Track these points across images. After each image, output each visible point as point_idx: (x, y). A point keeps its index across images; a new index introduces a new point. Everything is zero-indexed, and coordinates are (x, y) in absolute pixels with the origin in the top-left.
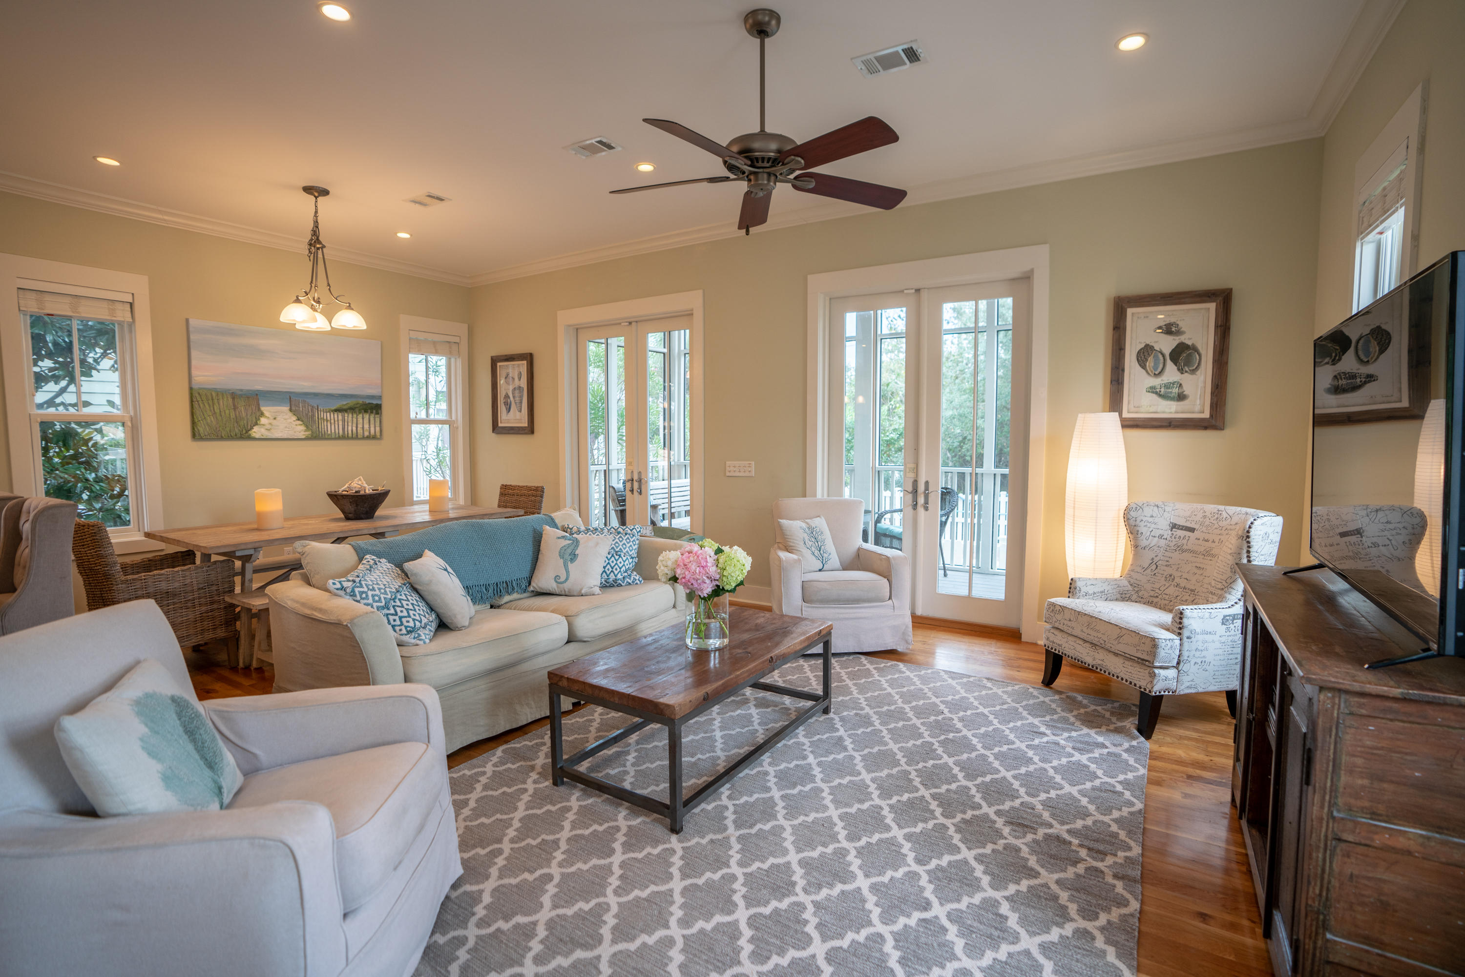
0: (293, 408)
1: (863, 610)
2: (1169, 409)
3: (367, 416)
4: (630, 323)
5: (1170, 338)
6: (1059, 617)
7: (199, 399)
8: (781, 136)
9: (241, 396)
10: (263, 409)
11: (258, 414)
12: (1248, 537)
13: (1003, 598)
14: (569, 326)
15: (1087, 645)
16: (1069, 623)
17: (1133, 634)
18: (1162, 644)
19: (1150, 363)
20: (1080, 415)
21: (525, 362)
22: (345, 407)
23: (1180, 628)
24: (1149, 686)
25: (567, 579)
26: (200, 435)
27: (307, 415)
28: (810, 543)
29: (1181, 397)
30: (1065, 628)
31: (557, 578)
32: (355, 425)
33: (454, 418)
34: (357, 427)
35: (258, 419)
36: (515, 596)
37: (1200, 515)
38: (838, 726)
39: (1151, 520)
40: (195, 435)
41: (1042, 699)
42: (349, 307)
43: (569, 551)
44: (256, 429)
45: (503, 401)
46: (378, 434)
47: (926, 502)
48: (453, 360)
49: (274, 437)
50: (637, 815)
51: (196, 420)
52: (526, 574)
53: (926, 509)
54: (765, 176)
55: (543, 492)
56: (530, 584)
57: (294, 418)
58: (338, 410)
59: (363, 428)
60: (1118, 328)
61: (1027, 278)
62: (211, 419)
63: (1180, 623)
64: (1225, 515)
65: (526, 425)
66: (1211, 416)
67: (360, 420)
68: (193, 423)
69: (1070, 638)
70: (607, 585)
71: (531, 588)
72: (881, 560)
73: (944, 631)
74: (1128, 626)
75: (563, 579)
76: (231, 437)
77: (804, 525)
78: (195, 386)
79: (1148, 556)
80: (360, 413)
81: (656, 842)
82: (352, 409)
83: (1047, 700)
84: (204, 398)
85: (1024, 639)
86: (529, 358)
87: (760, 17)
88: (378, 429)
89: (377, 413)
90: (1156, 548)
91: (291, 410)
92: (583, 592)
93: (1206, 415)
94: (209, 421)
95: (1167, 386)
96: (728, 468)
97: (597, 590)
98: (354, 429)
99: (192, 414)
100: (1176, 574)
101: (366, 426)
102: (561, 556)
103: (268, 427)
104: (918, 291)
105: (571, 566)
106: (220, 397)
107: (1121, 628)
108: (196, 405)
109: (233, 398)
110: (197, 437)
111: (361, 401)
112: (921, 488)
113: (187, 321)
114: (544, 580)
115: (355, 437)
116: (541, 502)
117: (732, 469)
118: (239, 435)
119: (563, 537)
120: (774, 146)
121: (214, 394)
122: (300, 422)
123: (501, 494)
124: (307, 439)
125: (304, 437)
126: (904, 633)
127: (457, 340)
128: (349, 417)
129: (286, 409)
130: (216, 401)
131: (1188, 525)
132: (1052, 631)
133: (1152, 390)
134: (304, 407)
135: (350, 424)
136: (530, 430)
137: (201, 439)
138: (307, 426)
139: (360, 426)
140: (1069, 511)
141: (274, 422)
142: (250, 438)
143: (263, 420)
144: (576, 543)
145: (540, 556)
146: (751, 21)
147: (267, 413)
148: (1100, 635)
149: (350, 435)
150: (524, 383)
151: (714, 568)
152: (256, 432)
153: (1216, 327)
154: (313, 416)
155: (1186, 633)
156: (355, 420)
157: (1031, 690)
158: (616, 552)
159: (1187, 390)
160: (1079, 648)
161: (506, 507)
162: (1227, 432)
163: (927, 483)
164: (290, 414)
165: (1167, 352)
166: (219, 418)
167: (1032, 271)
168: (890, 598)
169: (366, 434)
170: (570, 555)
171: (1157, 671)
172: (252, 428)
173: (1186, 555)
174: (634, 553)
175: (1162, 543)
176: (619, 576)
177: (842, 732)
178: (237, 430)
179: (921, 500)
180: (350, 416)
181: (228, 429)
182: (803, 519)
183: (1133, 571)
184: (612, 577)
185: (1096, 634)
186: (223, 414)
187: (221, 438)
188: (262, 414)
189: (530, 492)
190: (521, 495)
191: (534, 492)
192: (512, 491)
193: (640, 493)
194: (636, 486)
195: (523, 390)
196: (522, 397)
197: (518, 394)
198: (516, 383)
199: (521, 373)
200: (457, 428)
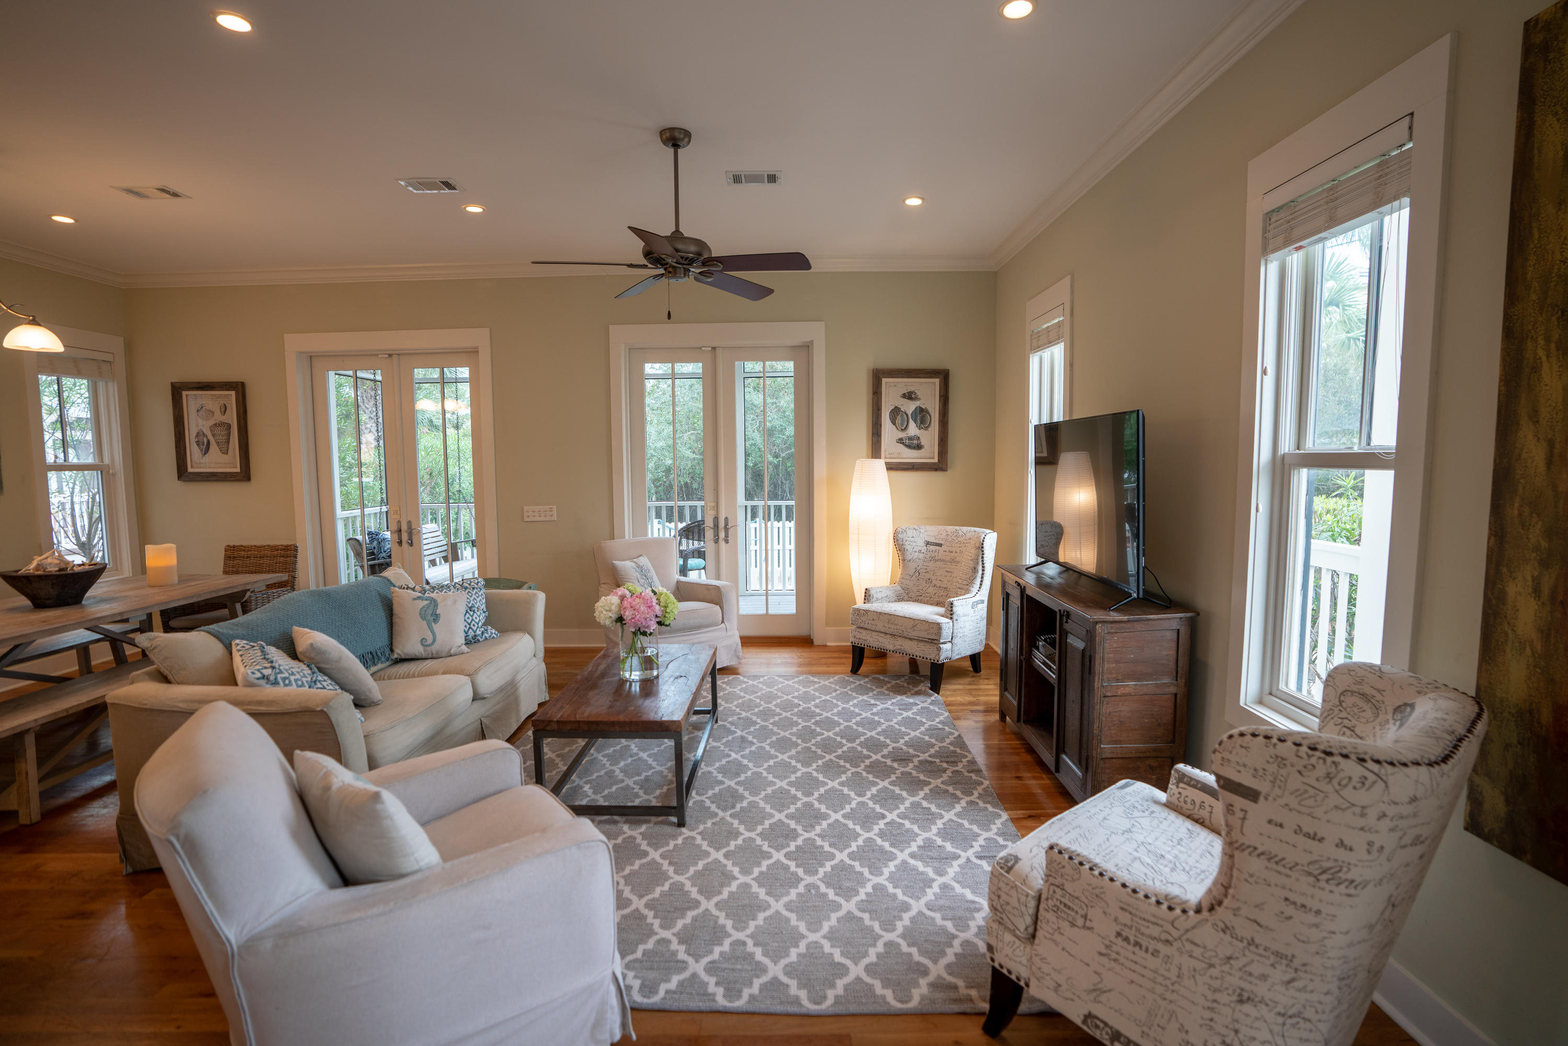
1: (707, 635)
2: (910, 456)
4: (390, 355)
5: (911, 402)
6: (863, 619)
8: (698, 240)
12: (982, 547)
13: (795, 611)
14: (301, 353)
15: (888, 636)
16: (873, 622)
17: (924, 623)
18: (944, 626)
19: (898, 421)
20: (857, 462)
21: (233, 393)
23: (952, 614)
24: (937, 658)
25: (434, 641)
28: (643, 581)
29: (919, 447)
30: (869, 627)
31: (423, 641)
33: (107, 461)
36: (380, 666)
37: (944, 534)
38: (733, 728)
39: (912, 539)
41: (858, 683)
42: (34, 322)
43: (430, 611)
45: (193, 440)
47: (727, 536)
48: (101, 385)
50: (640, 823)
52: (385, 641)
53: (727, 541)
54: (682, 270)
55: (296, 550)
56: (392, 650)
60: (876, 393)
61: (807, 347)
63: (952, 611)
64: (961, 533)
65: (238, 470)
66: (939, 460)
69: (874, 633)
70: (468, 643)
71: (396, 656)
72: (708, 590)
73: (751, 646)
74: (919, 618)
75: (430, 641)
77: (633, 564)
79: (912, 566)
81: (674, 837)
83: (862, 682)
85: (816, 642)
86: (240, 388)
87: (677, 134)
90: (917, 560)
92: (452, 652)
93: (936, 460)
95: (910, 439)
96: (526, 514)
97: (465, 648)
100: (933, 578)
102: (423, 616)
104: (714, 348)
105: (436, 627)
107: (914, 620)
112: (722, 524)
114: (410, 644)
116: (295, 563)
117: (531, 513)
119: (419, 598)
120: (693, 248)
123: (227, 557)
126: (735, 651)
127: (108, 357)
131: (938, 542)
132: (858, 630)
133: (900, 441)
136: (245, 475)
140: (853, 536)
144: (434, 602)
145: (395, 620)
146: (668, 135)
148: (898, 627)
150: (232, 418)
151: (657, 607)
153: (940, 396)
155: (955, 617)
157: (847, 678)
158: (470, 608)
159: (923, 441)
160: (881, 639)
161: (237, 573)
162: (949, 473)
163: (726, 519)
165: (910, 413)
167: (812, 342)
168: (723, 622)
170: (432, 615)
171: (941, 646)
173: (939, 564)
174: (483, 606)
175: (921, 556)
176: (478, 632)
177: (739, 733)
179: (722, 535)
182: (631, 559)
183: (903, 578)
184: (471, 633)
185: (895, 627)
189: (276, 553)
190: (260, 557)
191: (282, 552)
192: (243, 553)
193: (411, 545)
194: (405, 537)
195: (229, 426)
196: (229, 434)
197: (221, 432)
198: (219, 417)
199: (225, 405)
200: (114, 475)
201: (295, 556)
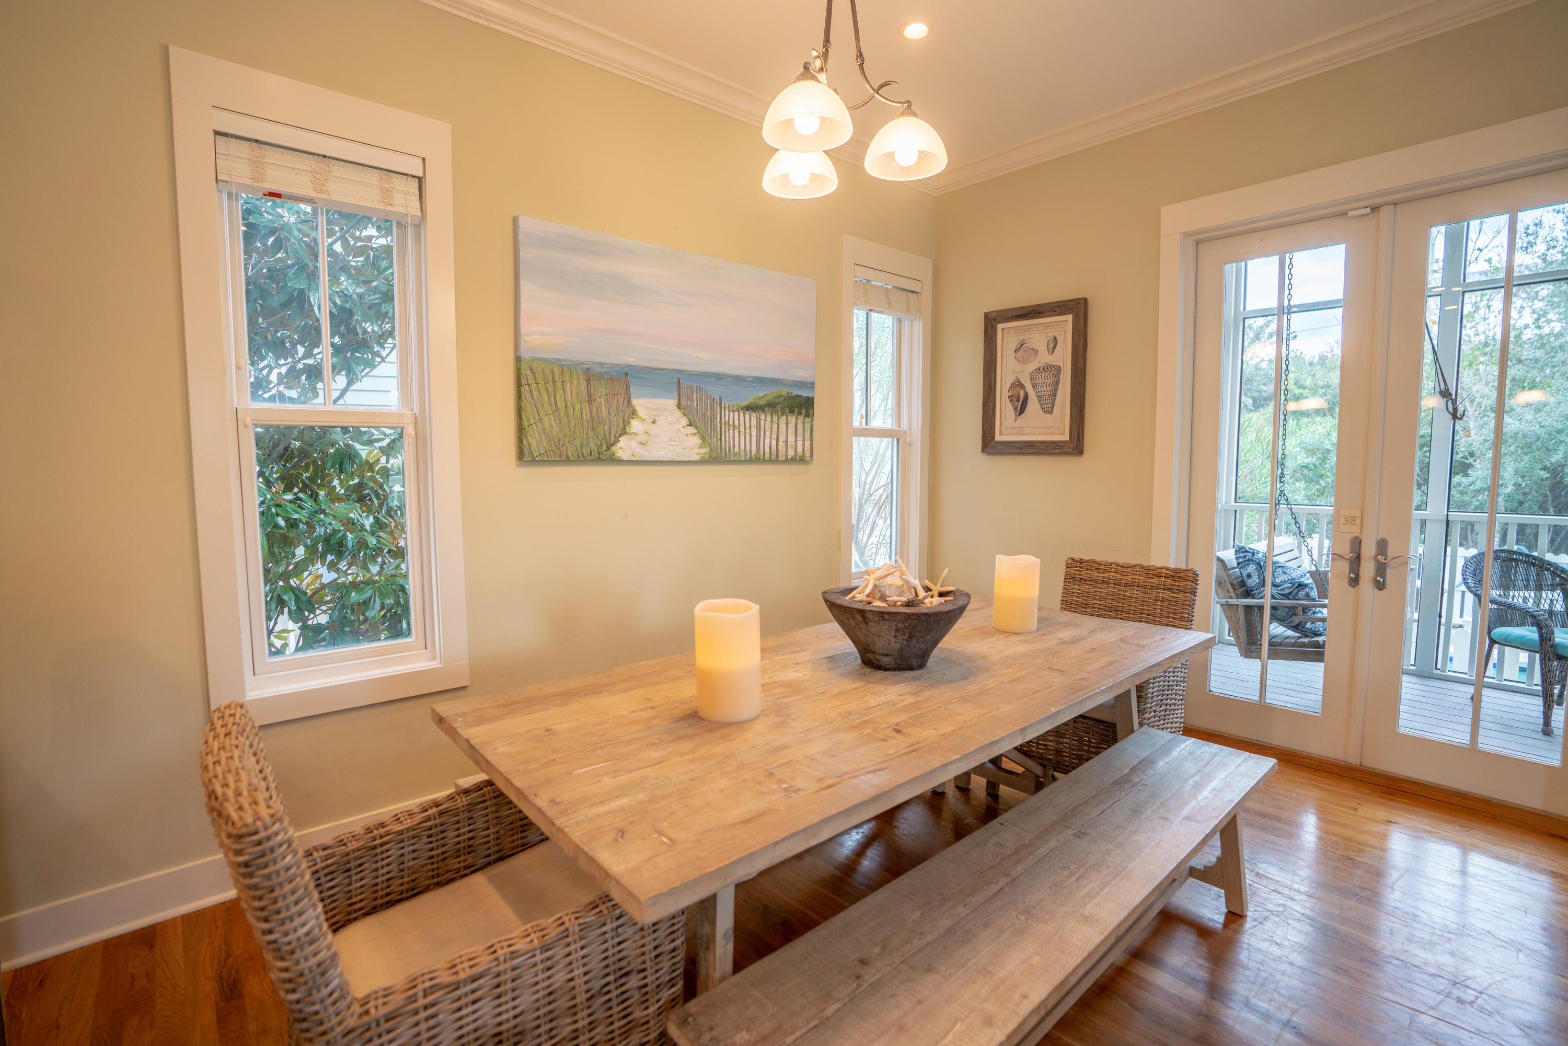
0: (683, 403)
3: (792, 419)
4: (1375, 209)
7: (531, 381)
9: (601, 375)
10: (635, 402)
11: (628, 412)
14: (1189, 234)
21: (1069, 317)
22: (762, 402)
26: (531, 453)
27: (704, 415)
32: (774, 436)
33: (904, 426)
34: (777, 440)
35: (626, 423)
40: (523, 455)
44: (623, 441)
45: (1006, 394)
46: (808, 453)
48: (906, 324)
49: (652, 459)
51: (525, 424)
55: (1196, 581)
57: (684, 421)
58: (750, 408)
59: (786, 442)
62: (549, 422)
65: (1066, 437)
67: (783, 427)
68: (521, 430)
76: (582, 459)
78: (525, 355)
80: (783, 414)
82: (771, 406)
84: (541, 381)
86: (1079, 308)
88: (808, 443)
89: (808, 415)
91: (679, 406)
94: (547, 425)
98: (774, 442)
99: (519, 411)
101: (791, 438)
103: (643, 438)
106: (567, 377)
108: (525, 390)
109: (588, 381)
110: (527, 457)
111: (784, 391)
113: (515, 220)
115: (774, 460)
116: (1192, 604)
118: (595, 455)
121: (557, 371)
122: (692, 430)
123: (1070, 579)
124: (702, 462)
125: (697, 458)
127: (916, 286)
128: (766, 419)
129: (671, 403)
130: (559, 385)
134: (699, 399)
135: (768, 434)
136: (1076, 445)
137: (534, 462)
138: (703, 438)
139: (782, 438)
141: (653, 429)
142: (613, 460)
143: (635, 425)
147: (641, 412)
149: (767, 455)
150: (1064, 356)
152: (625, 448)
154: (713, 417)
156: (775, 426)
164: (678, 413)
166: (564, 419)
169: (791, 453)
172: (617, 441)
178: (592, 445)
180: (769, 418)
181: (578, 442)
186: (571, 412)
187: (567, 461)
188: (634, 413)
189: (1155, 580)
190: (1126, 585)
191: (1169, 581)
192: (1096, 574)
193: (1380, 586)
194: (1368, 569)
195: (1058, 370)
196: (1056, 384)
197: (1045, 380)
198: (1044, 358)
199: (1055, 339)
200: (910, 444)
201: (1194, 593)
